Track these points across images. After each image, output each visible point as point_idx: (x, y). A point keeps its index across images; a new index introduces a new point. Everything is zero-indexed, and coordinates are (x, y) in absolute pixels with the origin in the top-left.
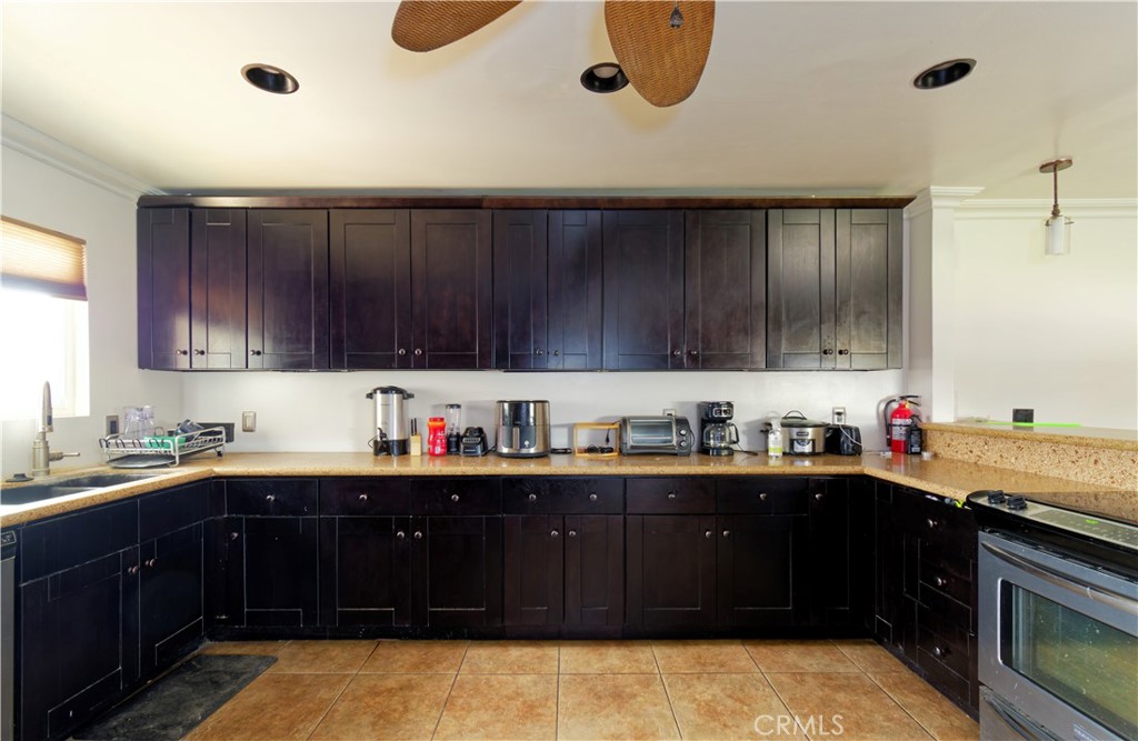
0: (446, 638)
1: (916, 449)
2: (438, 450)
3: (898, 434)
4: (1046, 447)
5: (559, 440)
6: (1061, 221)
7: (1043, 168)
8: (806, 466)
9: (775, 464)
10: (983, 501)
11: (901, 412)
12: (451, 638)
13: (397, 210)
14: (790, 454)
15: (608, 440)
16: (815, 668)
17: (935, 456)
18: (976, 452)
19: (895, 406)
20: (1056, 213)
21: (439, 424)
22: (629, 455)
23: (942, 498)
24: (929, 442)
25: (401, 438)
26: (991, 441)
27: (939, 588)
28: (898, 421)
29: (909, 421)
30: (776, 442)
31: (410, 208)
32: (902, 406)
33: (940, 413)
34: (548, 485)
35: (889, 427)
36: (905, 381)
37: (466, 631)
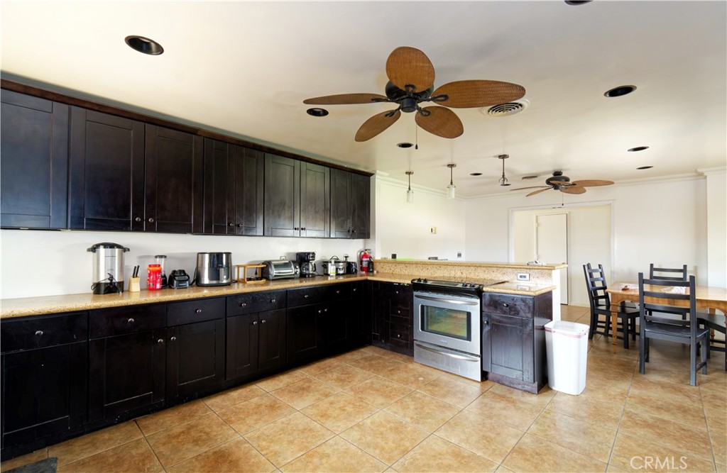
0: (183, 403)
1: (371, 270)
2: (158, 286)
3: (365, 264)
4: (414, 266)
5: (239, 274)
6: (411, 191)
7: (407, 173)
8: (341, 279)
9: (332, 279)
10: (416, 282)
11: (365, 256)
12: (187, 402)
13: (133, 121)
14: (338, 275)
15: (256, 273)
16: (359, 358)
17: (377, 272)
18: (392, 269)
19: (363, 253)
20: (409, 189)
21: (157, 268)
22: (273, 280)
23: (399, 284)
24: (375, 267)
25: (121, 280)
26: (397, 265)
27: (399, 314)
28: (365, 259)
29: (368, 259)
30: (332, 269)
31: (145, 122)
32: (365, 253)
33: (377, 256)
34: (251, 297)
35: (361, 262)
36: (365, 245)
37: (196, 394)
